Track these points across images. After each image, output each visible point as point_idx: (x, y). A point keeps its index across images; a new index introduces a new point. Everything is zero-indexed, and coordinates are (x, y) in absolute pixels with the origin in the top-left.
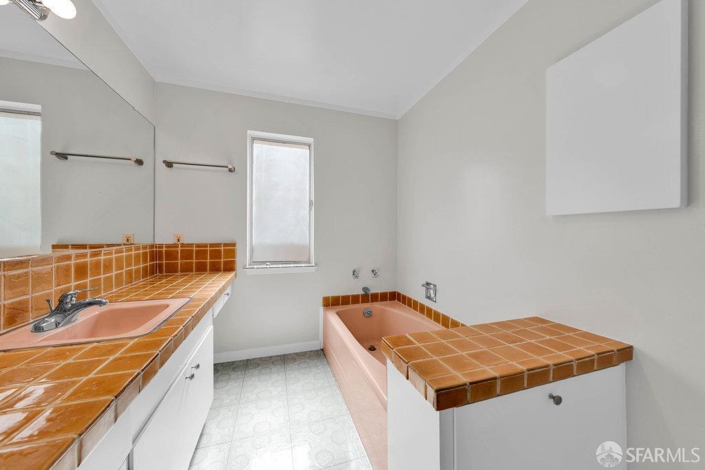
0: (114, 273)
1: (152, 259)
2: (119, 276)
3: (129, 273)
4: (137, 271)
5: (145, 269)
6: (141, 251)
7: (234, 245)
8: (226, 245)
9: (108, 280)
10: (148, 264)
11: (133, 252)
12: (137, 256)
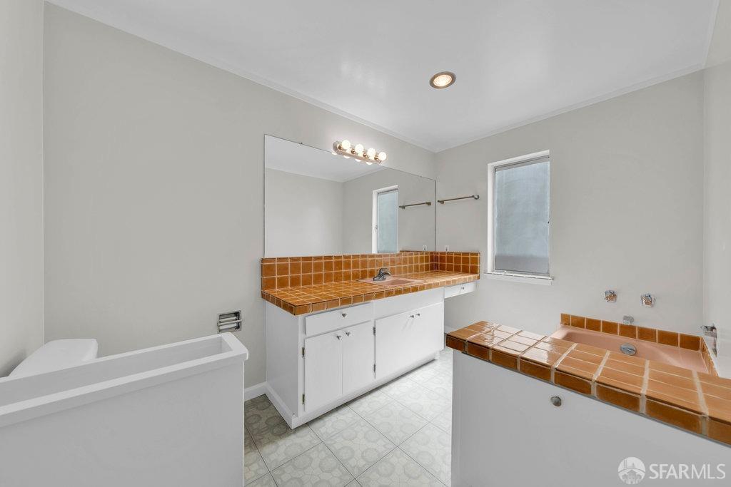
0: (408, 265)
1: (432, 260)
2: (410, 267)
3: (417, 266)
4: (422, 266)
5: (427, 266)
6: (424, 255)
7: (477, 254)
8: (472, 254)
9: (405, 268)
10: (429, 263)
11: (419, 256)
12: (422, 258)
